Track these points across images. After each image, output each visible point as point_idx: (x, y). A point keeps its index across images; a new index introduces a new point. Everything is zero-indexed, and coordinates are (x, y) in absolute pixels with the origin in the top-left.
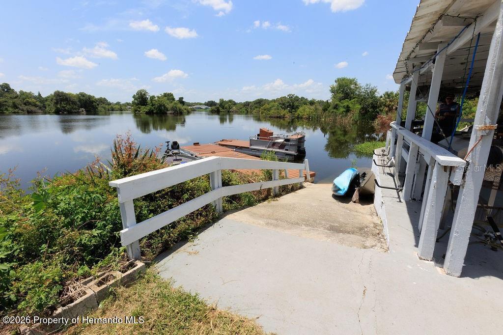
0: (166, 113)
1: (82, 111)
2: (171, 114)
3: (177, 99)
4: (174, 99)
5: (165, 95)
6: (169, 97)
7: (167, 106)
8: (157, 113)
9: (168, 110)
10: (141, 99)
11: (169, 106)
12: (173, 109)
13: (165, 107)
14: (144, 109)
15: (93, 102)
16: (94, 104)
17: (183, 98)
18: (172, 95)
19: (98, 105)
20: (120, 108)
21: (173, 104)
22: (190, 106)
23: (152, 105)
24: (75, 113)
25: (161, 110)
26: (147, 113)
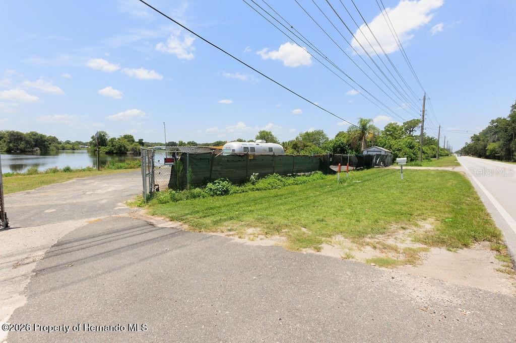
0: (126, 153)
1: (37, 150)
2: (131, 154)
3: (137, 140)
4: (133, 141)
5: (126, 137)
6: (129, 138)
7: (128, 147)
8: (116, 153)
9: (128, 151)
10: (100, 140)
11: (130, 147)
12: (133, 149)
13: (125, 148)
14: (104, 149)
15: (45, 141)
16: (46, 143)
17: (142, 140)
18: (132, 137)
19: (50, 144)
20: (73, 147)
21: (133, 145)
22: (149, 146)
23: (113, 146)
24: (29, 152)
25: (121, 150)
26: (107, 153)
